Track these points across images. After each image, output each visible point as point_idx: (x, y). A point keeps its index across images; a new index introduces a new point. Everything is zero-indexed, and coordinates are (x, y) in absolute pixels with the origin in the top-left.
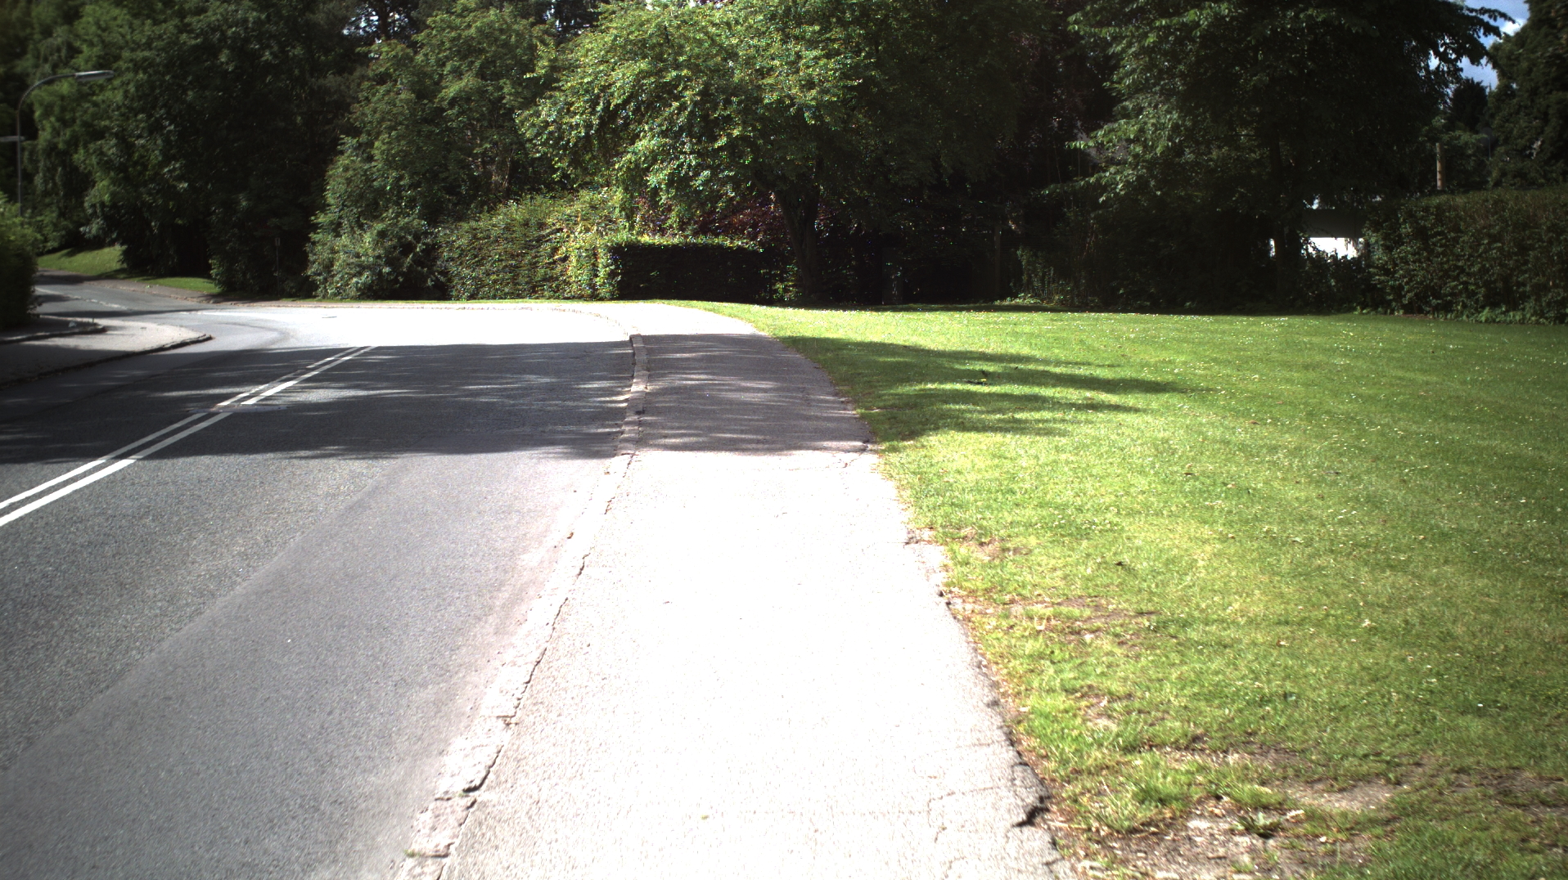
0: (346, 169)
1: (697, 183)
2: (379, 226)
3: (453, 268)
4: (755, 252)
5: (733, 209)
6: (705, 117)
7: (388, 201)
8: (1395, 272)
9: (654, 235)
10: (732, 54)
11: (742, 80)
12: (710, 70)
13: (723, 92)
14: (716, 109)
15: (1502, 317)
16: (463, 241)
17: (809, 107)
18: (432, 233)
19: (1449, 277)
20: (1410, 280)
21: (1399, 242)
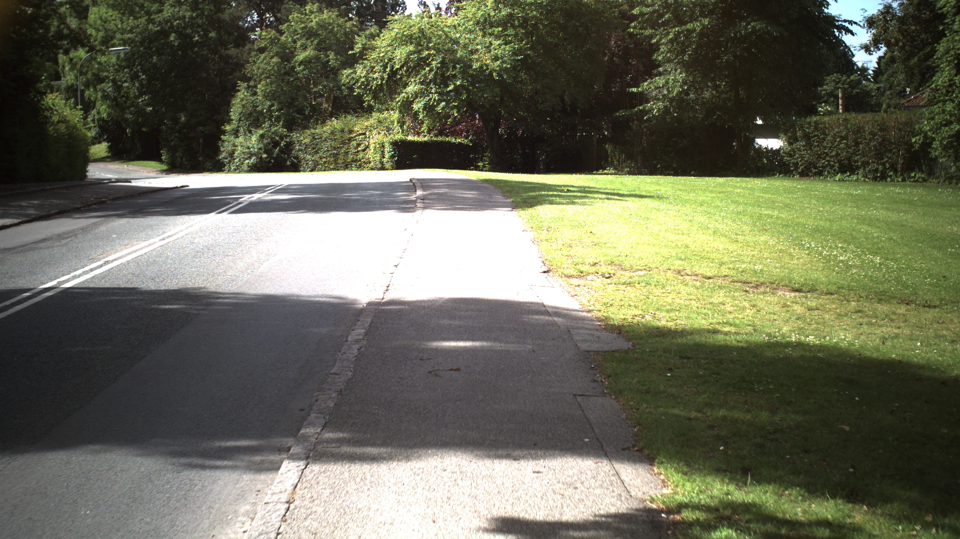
0: (242, 100)
1: (439, 109)
2: (261, 132)
3: (301, 155)
4: (467, 145)
5: (456, 122)
6: (443, 75)
7: (265, 118)
8: (795, 155)
9: (414, 136)
10: (456, 42)
11: (461, 56)
12: (445, 50)
13: (452, 62)
14: (448, 71)
15: (847, 178)
16: (307, 141)
17: (495, 71)
18: (289, 136)
19: (821, 158)
20: (802, 160)
21: (796, 140)
